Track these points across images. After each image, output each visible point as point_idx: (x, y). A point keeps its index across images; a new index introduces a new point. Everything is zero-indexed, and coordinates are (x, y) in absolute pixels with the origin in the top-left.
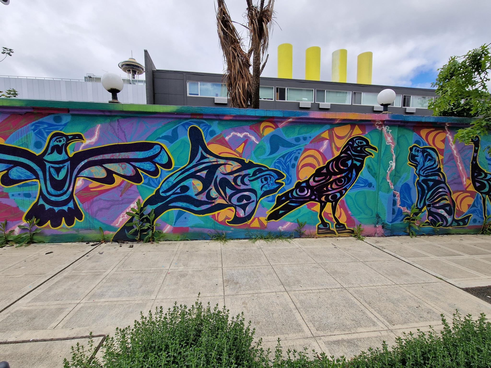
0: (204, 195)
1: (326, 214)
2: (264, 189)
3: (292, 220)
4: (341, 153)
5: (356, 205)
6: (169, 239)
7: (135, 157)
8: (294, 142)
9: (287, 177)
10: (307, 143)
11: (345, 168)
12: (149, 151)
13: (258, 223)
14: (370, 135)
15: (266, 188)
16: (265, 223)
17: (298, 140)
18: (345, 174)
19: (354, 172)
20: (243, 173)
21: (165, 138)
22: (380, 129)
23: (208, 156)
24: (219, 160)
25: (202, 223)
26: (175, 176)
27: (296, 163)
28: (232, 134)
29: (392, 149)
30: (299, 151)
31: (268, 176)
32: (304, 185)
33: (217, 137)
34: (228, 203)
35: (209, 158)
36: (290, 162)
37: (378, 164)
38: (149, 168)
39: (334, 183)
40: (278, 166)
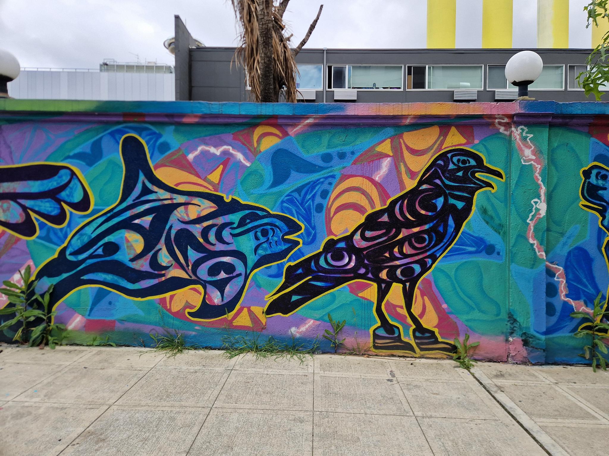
0: (146, 260)
1: (391, 307)
2: (261, 252)
3: (318, 317)
4: (420, 183)
5: (458, 290)
6: (78, 342)
7: (26, 190)
8: (320, 163)
9: (306, 229)
10: (348, 163)
11: (430, 214)
12: (50, 180)
13: (248, 318)
14: (485, 146)
15: (265, 249)
16: (263, 319)
17: (327, 158)
18: (431, 224)
19: (451, 222)
20: (220, 220)
21: (79, 156)
22: (507, 133)
23: (155, 189)
24: (175, 196)
25: (141, 313)
26: (95, 225)
27: (325, 202)
28: (200, 149)
29: (537, 175)
30: (330, 180)
31: (269, 227)
32: (342, 245)
33: (173, 154)
34: (191, 277)
35: (156, 192)
36: (313, 201)
37: (506, 205)
38: (50, 209)
39: (407, 243)
40: (288, 209)
